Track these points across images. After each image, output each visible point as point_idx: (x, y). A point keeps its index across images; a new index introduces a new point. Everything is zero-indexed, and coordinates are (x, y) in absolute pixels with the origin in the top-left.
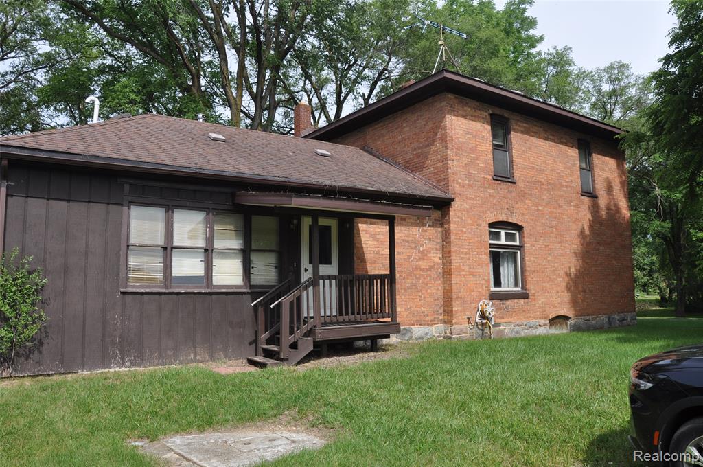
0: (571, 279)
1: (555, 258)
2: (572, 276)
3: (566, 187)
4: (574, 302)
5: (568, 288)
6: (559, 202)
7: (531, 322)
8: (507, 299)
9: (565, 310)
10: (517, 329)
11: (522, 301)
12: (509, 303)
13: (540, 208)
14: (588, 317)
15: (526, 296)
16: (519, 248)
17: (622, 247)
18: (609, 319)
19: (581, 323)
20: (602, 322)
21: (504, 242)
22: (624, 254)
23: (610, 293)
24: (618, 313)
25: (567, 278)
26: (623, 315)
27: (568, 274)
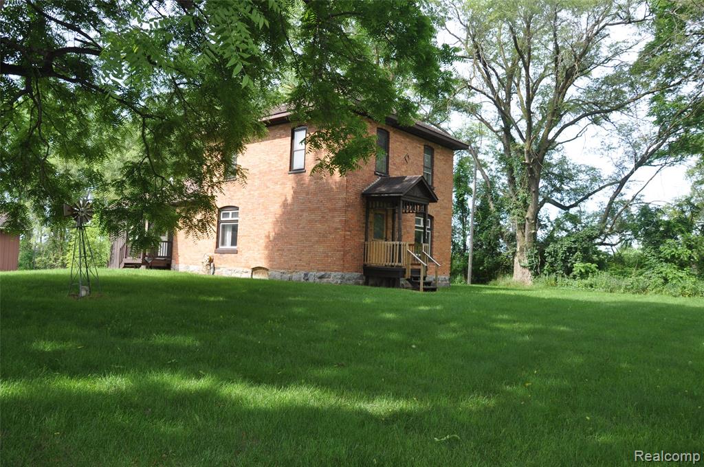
0: (270, 241)
1: (260, 225)
2: (271, 238)
3: (275, 171)
4: (270, 258)
5: (266, 247)
6: (268, 184)
7: (238, 269)
8: (224, 253)
9: (263, 264)
10: (230, 272)
11: (233, 255)
12: (225, 255)
13: (252, 192)
14: (282, 271)
15: (236, 252)
16: (237, 221)
17: (331, 210)
18: (306, 275)
19: (276, 275)
20: (298, 276)
21: (230, 218)
22: (333, 217)
23: (309, 252)
24: (318, 271)
25: (267, 240)
26: (323, 273)
27: (268, 237)
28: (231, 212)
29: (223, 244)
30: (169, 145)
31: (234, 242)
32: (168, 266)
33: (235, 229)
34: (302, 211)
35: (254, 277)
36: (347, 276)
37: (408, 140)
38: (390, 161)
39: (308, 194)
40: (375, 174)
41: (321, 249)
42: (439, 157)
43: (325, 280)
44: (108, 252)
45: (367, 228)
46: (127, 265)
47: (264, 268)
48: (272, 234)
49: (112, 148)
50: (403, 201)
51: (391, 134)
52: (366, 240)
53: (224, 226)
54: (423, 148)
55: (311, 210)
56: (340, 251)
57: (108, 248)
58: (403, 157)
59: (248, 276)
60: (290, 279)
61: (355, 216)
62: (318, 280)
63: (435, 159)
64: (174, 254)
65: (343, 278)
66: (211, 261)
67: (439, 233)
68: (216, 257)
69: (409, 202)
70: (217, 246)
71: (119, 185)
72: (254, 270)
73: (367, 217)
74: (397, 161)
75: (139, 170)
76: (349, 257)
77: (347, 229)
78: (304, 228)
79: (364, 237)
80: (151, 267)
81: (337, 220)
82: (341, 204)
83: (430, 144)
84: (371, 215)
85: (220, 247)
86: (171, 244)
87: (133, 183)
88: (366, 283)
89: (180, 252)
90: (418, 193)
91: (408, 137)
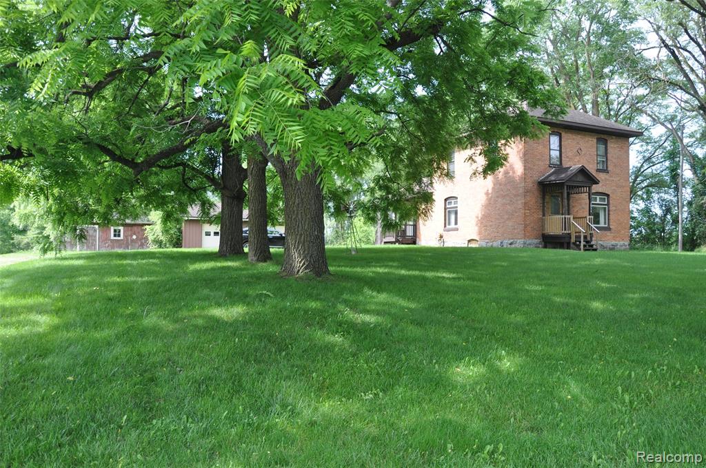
0: (479, 220)
1: (471, 209)
2: (480, 218)
4: (480, 233)
5: (477, 225)
7: (459, 242)
8: (450, 231)
9: (475, 237)
10: (454, 244)
11: (455, 232)
14: (487, 241)
15: (457, 230)
16: (457, 207)
17: (515, 196)
18: (502, 243)
19: (484, 244)
20: (496, 244)
21: (453, 205)
22: (517, 200)
23: (503, 227)
24: (509, 239)
25: (477, 220)
26: (512, 241)
27: (477, 217)
28: (453, 201)
29: (449, 224)
30: (403, 161)
31: (456, 223)
32: (414, 243)
33: (456, 213)
34: (498, 197)
35: (469, 246)
36: (528, 243)
37: (579, 136)
38: (563, 155)
39: (500, 185)
40: (550, 167)
41: (510, 223)
42: (613, 146)
43: (513, 246)
44: (374, 235)
45: (544, 206)
46: (385, 243)
47: (476, 240)
48: (480, 216)
49: (366, 168)
50: (567, 186)
51: (563, 134)
52: (544, 215)
53: (449, 211)
54: (595, 141)
55: (504, 197)
56: (522, 224)
57: (374, 233)
58: (575, 150)
59: (466, 245)
60: (492, 246)
61: (534, 199)
62: (509, 246)
63: (608, 148)
64: (418, 233)
65: (525, 243)
66: (441, 237)
67: (616, 207)
68: (445, 234)
69: (573, 186)
70: (445, 226)
71: (372, 190)
72: (469, 241)
73: (543, 198)
74: (570, 154)
75: (383, 180)
76: (529, 228)
77: (527, 208)
78: (499, 209)
79: (542, 213)
80: (403, 244)
81: (519, 202)
82: (521, 191)
83: (603, 136)
84: (547, 197)
85: (447, 226)
86: (415, 227)
87: (380, 188)
88: (545, 247)
89: (421, 233)
90: (580, 178)
91: (579, 134)
